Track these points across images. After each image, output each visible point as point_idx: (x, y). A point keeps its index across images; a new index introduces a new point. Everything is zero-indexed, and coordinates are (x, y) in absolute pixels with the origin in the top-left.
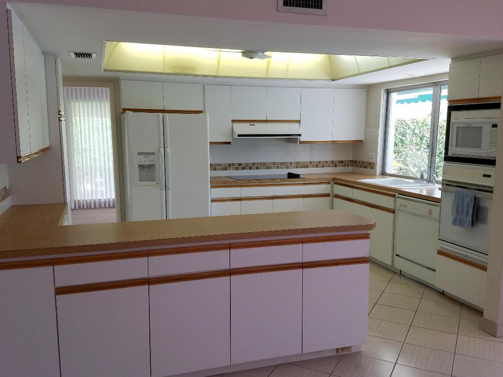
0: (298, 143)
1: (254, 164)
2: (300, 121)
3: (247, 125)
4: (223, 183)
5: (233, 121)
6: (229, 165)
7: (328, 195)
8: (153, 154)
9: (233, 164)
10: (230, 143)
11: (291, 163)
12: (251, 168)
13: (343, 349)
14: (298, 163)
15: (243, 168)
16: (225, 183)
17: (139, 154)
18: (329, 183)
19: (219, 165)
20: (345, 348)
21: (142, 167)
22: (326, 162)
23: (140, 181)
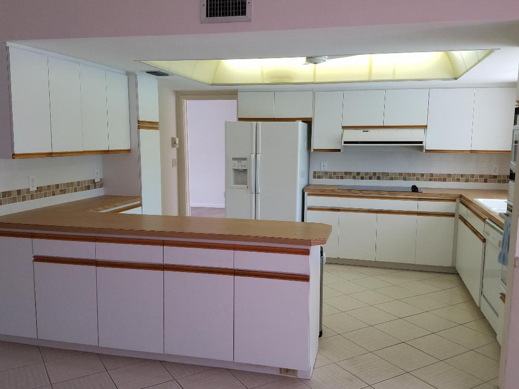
0: (424, 151)
1: (375, 174)
2: (427, 126)
3: (360, 131)
4: (320, 192)
5: (344, 128)
6: (346, 173)
7: (453, 215)
8: (245, 159)
9: (350, 173)
10: (339, 150)
11: (422, 175)
12: (370, 178)
13: (287, 371)
14: (432, 175)
15: (362, 178)
16: (322, 192)
17: (234, 159)
18: (454, 200)
19: (335, 173)
20: (289, 370)
21: (236, 171)
22: (473, 176)
23: (235, 184)
